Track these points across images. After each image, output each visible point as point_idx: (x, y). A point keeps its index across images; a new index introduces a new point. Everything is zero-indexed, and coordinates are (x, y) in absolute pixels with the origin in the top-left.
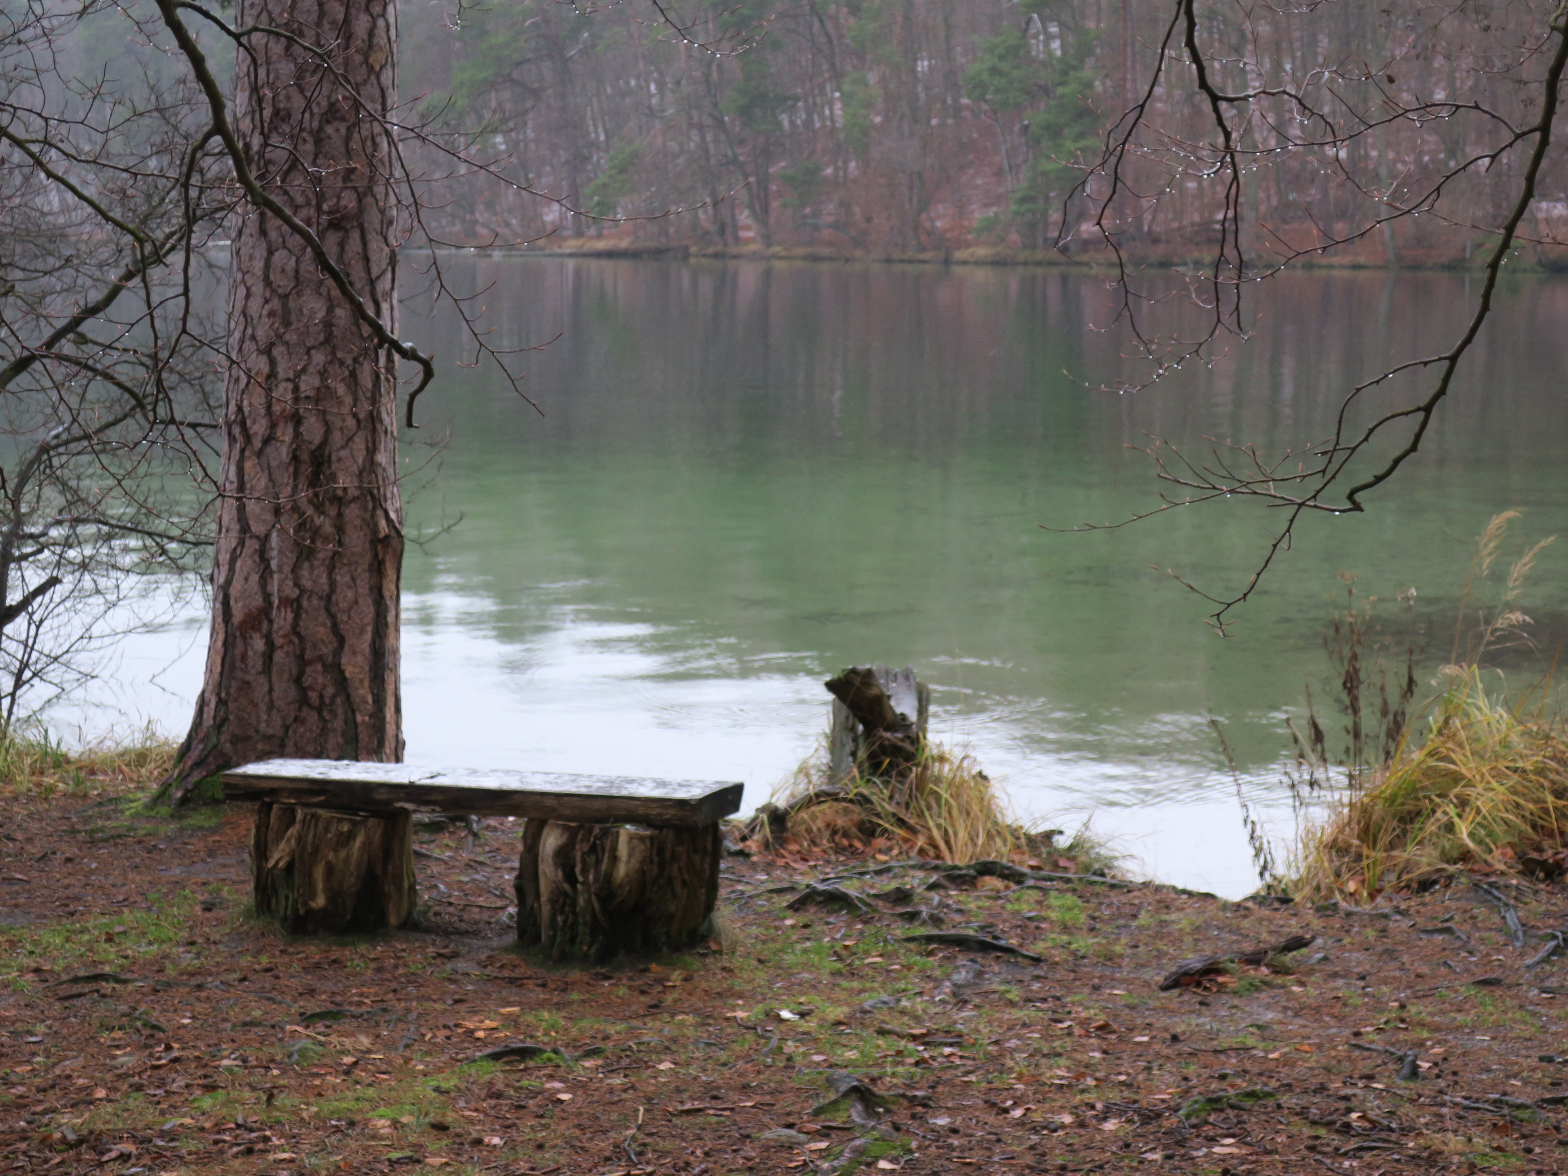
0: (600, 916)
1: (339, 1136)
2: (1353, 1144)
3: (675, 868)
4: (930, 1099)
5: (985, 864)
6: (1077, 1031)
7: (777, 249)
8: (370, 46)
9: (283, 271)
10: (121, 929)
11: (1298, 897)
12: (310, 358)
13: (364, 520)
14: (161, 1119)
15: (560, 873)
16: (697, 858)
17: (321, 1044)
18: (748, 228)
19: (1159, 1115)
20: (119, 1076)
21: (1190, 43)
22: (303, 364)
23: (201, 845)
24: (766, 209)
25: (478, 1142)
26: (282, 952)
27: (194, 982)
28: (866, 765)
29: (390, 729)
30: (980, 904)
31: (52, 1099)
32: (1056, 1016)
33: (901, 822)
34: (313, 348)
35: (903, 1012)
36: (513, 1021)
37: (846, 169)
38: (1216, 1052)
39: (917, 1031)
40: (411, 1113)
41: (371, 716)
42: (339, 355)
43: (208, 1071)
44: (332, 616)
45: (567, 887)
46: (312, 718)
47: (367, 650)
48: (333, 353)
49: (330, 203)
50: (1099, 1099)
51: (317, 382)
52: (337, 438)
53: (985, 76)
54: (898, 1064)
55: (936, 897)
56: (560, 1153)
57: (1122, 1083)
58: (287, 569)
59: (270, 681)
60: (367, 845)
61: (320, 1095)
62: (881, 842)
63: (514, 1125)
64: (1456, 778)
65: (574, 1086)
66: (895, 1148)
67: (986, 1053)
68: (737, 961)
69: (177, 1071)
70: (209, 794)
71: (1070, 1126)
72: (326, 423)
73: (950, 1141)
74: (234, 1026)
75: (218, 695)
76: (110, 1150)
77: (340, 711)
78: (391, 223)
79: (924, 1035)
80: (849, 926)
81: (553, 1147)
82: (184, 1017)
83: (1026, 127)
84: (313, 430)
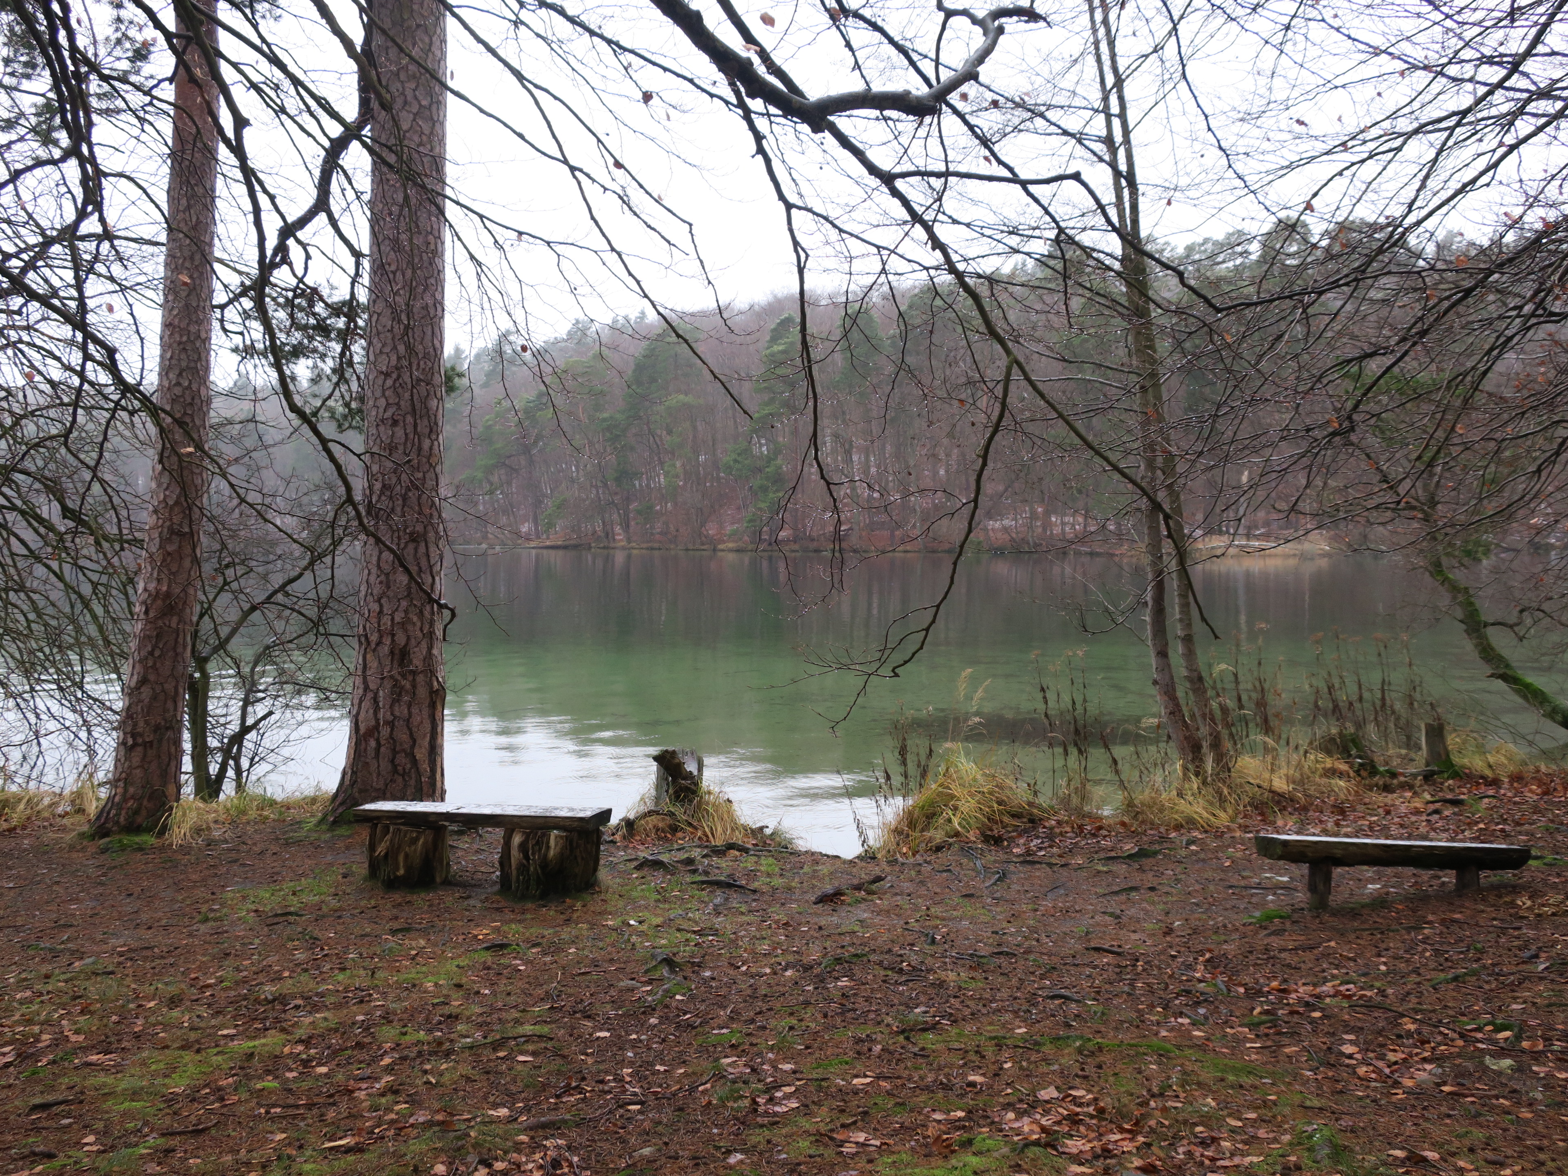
0: (541, 876)
1: (407, 992)
2: (904, 978)
3: (578, 851)
4: (702, 963)
5: (730, 844)
6: (773, 926)
7: (634, 544)
8: (431, 454)
9: (386, 563)
10: (300, 888)
11: (879, 856)
12: (400, 604)
13: (426, 682)
14: (317, 986)
15: (521, 855)
16: (589, 846)
17: (400, 945)
18: (619, 534)
19: (812, 967)
20: (296, 965)
21: (816, 458)
22: (396, 606)
23: (342, 844)
24: (628, 526)
25: (478, 993)
26: (382, 898)
27: (336, 915)
28: (673, 797)
29: (439, 784)
30: (727, 864)
31: (261, 978)
32: (764, 919)
33: (690, 824)
34: (401, 599)
35: (689, 919)
36: (497, 930)
37: (666, 507)
38: (840, 934)
39: (696, 929)
40: (444, 979)
41: (429, 778)
42: (414, 602)
43: (342, 961)
44: (410, 729)
45: (525, 862)
46: (399, 779)
47: (427, 746)
48: (411, 601)
49: (410, 529)
50: (783, 960)
51: (403, 615)
52: (413, 642)
53: (731, 463)
54: (686, 946)
55: (706, 861)
56: (519, 997)
57: (794, 952)
58: (387, 707)
59: (378, 762)
60: (425, 843)
61: (399, 971)
62: (680, 834)
63: (496, 983)
64: (952, 797)
65: (527, 962)
66: (684, 989)
67: (729, 939)
68: (609, 896)
69: (326, 961)
70: (347, 819)
71: (769, 974)
72: (407, 635)
73: (711, 984)
74: (356, 937)
75: (352, 769)
76: (290, 1004)
77: (413, 776)
78: (440, 538)
79: (699, 931)
80: (664, 877)
81: (515, 994)
82: (331, 933)
83: (751, 487)
84: (401, 639)
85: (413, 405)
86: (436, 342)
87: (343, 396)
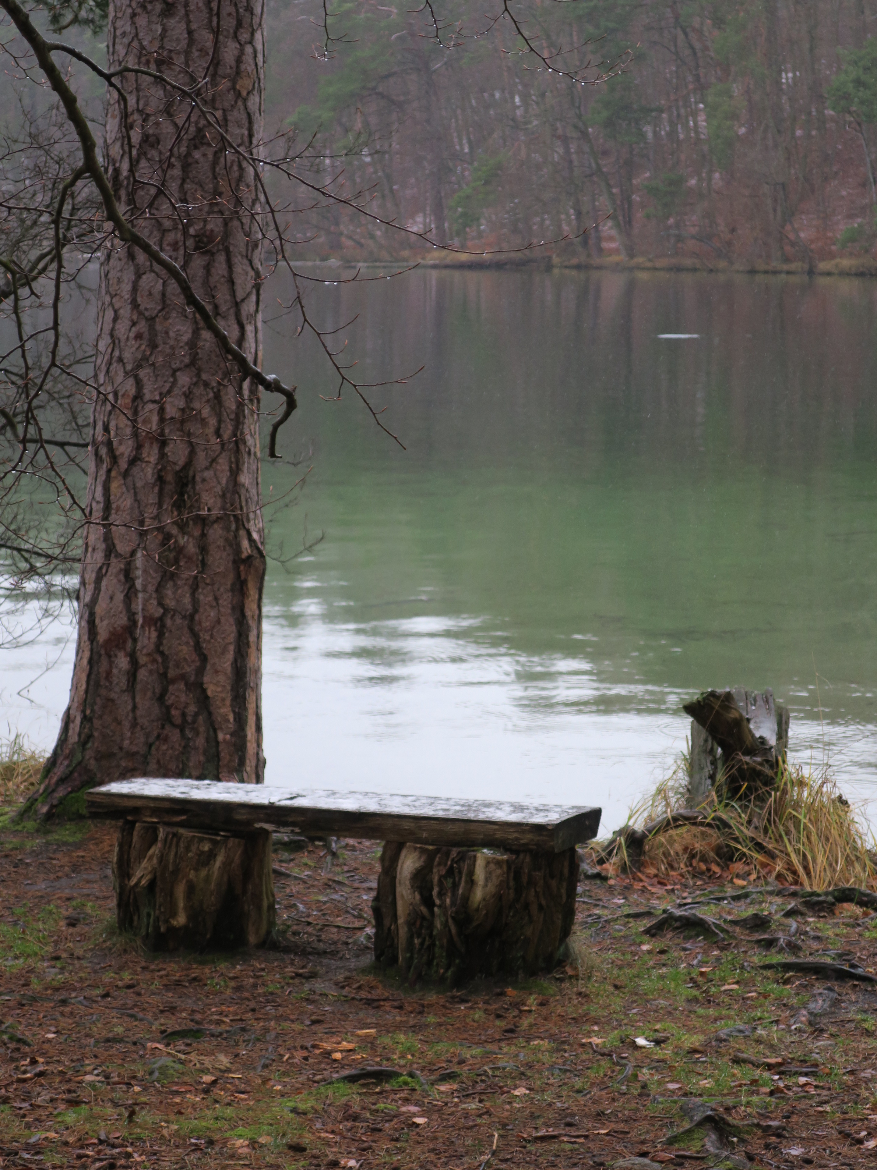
0: (456, 939)
1: (198, 1154)
3: (532, 892)
4: (784, 1129)
5: (843, 891)
7: (640, 260)
8: (238, 73)
9: (150, 294)
12: (175, 380)
13: (226, 540)
14: (27, 1132)
15: (417, 896)
16: (554, 883)
17: (181, 1062)
18: (611, 239)
22: (168, 385)
23: (65, 860)
24: (629, 222)
25: (335, 1164)
26: (143, 968)
27: (58, 997)
28: (725, 790)
29: (251, 747)
30: (838, 931)
33: (759, 847)
34: (179, 369)
35: (759, 1041)
36: (370, 1043)
37: (710, 179)
39: (772, 1061)
40: (269, 1134)
41: (232, 735)
42: (204, 376)
43: (72, 1086)
44: (195, 635)
45: (424, 909)
46: (175, 736)
47: (229, 669)
48: (198, 375)
49: (197, 227)
51: (182, 404)
52: (201, 459)
53: (850, 87)
54: (752, 1093)
55: (793, 924)
58: (151, 588)
59: (134, 699)
60: (226, 865)
61: (180, 1113)
62: (739, 867)
63: (370, 1148)
65: (428, 1111)
67: (841, 1083)
68: (592, 987)
69: (42, 1085)
70: (74, 809)
72: (191, 444)
74: (97, 1042)
75: (83, 711)
77: (202, 729)
78: (256, 246)
79: (779, 1064)
80: (705, 952)
82: (49, 1032)
84: (178, 452)
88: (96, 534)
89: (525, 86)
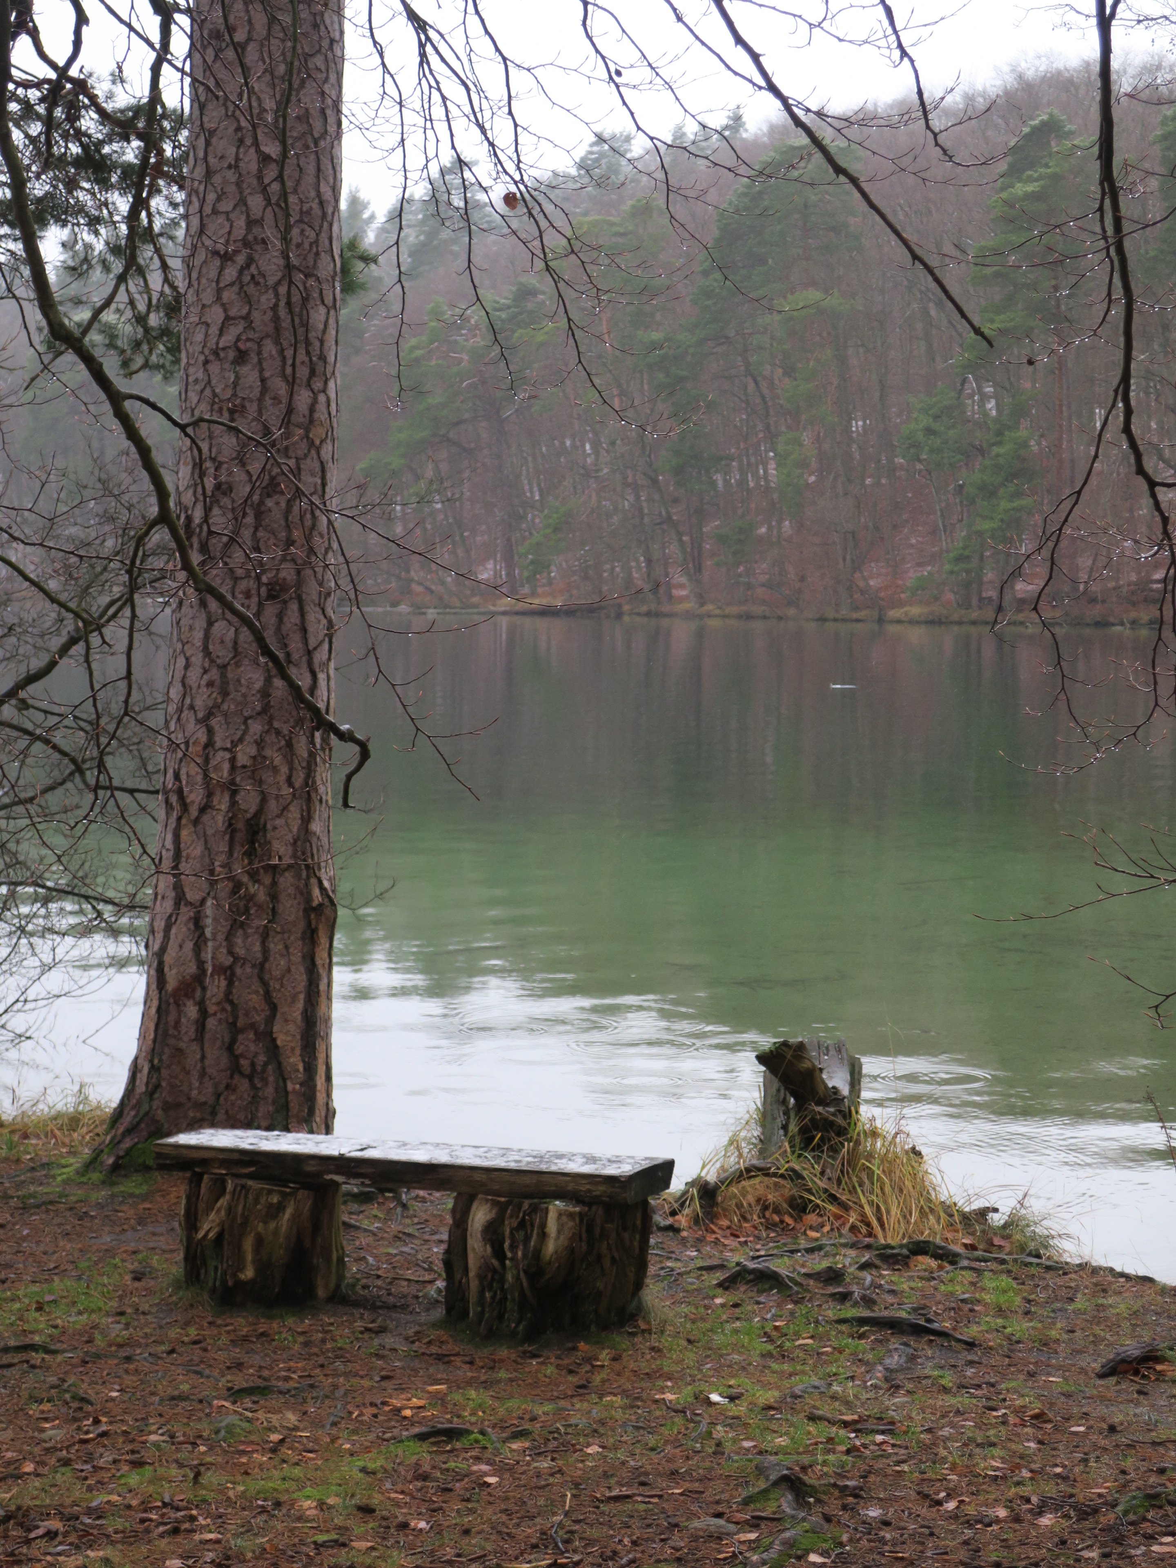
0: (528, 1292)
1: (264, 1517)
3: (604, 1245)
4: (861, 1489)
5: (918, 1243)
6: (1012, 1419)
7: (710, 607)
8: (311, 421)
9: (222, 642)
10: (51, 1298)
12: (247, 728)
13: (297, 888)
14: (88, 1495)
15: (489, 1249)
16: (626, 1236)
17: (249, 1420)
18: (682, 586)
19: (1096, 1511)
20: (47, 1450)
22: (239, 733)
23: (131, 1213)
24: (699, 569)
25: (404, 1526)
26: (210, 1323)
27: (123, 1353)
28: (797, 1139)
29: (321, 1098)
30: (913, 1284)
32: (990, 1404)
33: (833, 1198)
34: (251, 717)
35: (834, 1398)
36: (440, 1400)
37: (780, 527)
38: (1154, 1443)
39: (848, 1418)
40: (337, 1495)
41: (301, 1085)
42: (276, 724)
43: (135, 1446)
44: (264, 983)
45: (495, 1262)
46: (244, 1085)
47: (299, 1018)
48: (270, 723)
49: (270, 576)
50: (1034, 1492)
51: (253, 751)
52: (273, 806)
53: (920, 436)
54: (828, 1451)
55: (868, 1277)
56: (486, 1539)
57: (1058, 1475)
58: (221, 937)
59: (202, 1048)
60: (295, 1217)
61: (246, 1473)
62: (812, 1218)
63: (441, 1508)
65: (500, 1470)
66: (825, 1541)
67: (918, 1442)
68: (666, 1341)
69: (104, 1446)
70: (140, 1161)
71: (1004, 1520)
72: (262, 792)
73: (882, 1533)
74: (162, 1400)
75: (151, 1061)
76: (37, 1527)
77: (271, 1079)
78: (329, 594)
79: (855, 1422)
80: (779, 1306)
81: (479, 1533)
82: (112, 1390)
83: (961, 486)
84: (249, 801)
85: (276, 319)
86: (325, 189)
87: (132, 303)
88: (165, 883)
89: (596, 434)
